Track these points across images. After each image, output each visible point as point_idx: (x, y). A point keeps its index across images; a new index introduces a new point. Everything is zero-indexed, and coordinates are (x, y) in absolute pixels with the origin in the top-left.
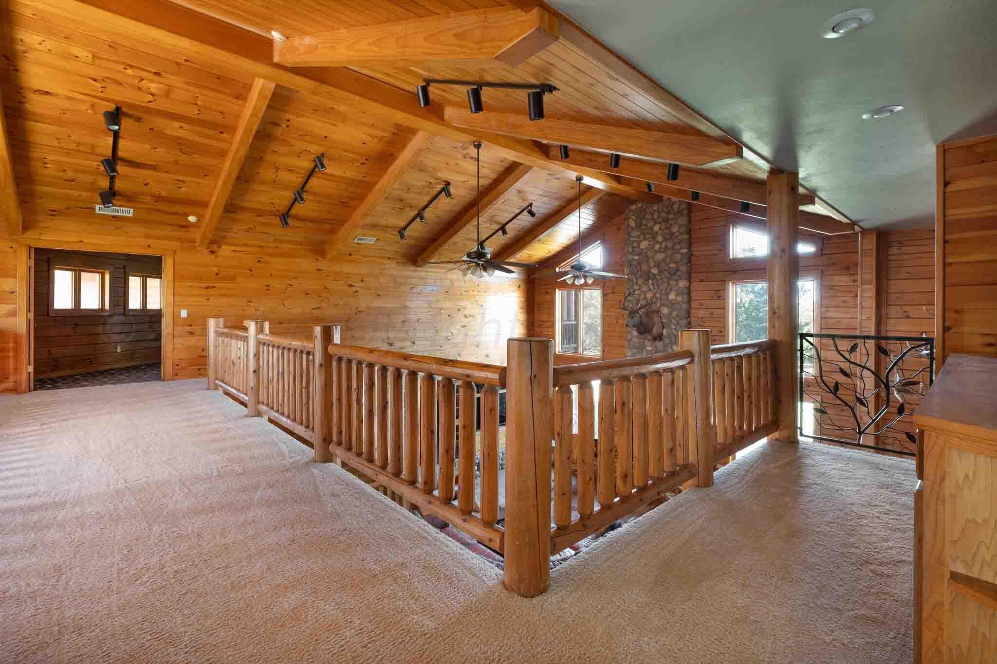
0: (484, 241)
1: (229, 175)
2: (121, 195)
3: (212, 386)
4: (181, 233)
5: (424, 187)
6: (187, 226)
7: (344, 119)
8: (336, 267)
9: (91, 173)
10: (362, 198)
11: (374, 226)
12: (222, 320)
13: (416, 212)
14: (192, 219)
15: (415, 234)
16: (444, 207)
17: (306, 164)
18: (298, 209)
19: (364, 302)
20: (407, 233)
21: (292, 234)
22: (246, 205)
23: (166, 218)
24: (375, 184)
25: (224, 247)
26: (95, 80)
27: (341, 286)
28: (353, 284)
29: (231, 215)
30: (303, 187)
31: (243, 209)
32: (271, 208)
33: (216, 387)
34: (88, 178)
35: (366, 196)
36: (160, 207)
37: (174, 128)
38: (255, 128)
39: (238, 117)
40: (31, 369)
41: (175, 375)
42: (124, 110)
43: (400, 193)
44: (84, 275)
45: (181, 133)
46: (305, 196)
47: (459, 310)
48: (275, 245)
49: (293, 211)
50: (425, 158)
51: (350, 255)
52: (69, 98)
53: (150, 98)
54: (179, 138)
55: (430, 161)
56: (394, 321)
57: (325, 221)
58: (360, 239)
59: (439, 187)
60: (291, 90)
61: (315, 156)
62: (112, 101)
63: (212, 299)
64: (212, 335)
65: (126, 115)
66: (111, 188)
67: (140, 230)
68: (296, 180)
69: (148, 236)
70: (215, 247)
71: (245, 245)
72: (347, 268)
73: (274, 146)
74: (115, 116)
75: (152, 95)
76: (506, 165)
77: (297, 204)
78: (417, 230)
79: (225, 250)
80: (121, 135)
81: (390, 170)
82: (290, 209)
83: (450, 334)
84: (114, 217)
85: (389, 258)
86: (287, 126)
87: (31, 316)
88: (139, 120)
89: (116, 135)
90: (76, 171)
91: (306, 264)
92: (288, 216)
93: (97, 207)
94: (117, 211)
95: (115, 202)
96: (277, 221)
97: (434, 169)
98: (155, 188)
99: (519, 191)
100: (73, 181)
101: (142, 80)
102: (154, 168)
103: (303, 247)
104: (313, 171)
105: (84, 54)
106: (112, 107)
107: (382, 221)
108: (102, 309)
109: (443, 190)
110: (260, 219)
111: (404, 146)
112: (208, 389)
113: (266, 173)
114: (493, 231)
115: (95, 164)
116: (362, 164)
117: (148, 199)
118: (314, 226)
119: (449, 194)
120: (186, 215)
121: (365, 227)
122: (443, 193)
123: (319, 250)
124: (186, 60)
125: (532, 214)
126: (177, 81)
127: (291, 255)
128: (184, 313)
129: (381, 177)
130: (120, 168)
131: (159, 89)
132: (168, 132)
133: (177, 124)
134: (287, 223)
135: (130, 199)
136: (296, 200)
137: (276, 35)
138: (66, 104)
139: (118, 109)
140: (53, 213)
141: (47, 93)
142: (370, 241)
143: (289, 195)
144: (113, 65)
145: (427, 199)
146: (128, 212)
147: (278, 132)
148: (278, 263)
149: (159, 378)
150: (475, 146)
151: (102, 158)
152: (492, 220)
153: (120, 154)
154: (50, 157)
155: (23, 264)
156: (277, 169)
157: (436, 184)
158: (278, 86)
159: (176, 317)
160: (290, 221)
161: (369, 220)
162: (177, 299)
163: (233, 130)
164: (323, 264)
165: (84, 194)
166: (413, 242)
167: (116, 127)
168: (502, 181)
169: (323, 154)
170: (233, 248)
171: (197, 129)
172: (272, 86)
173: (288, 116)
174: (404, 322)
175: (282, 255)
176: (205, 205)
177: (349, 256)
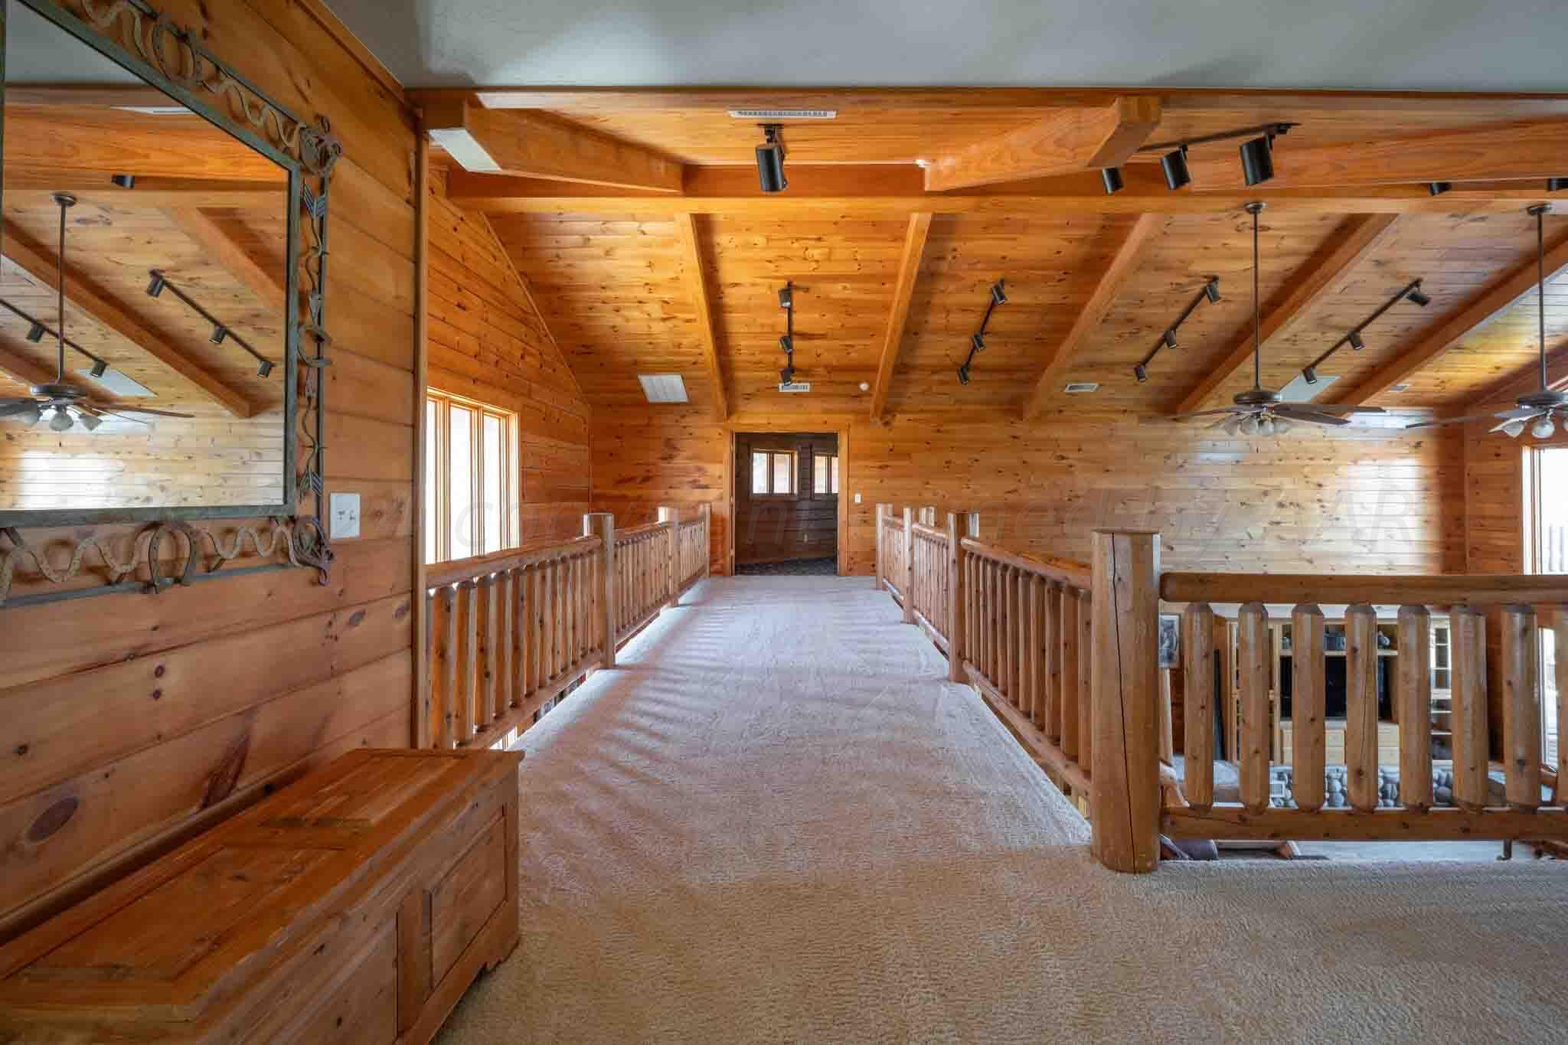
0: (1314, 365)
1: (894, 331)
2: (800, 370)
3: (881, 586)
4: (855, 405)
5: (1168, 293)
6: (859, 396)
7: (1025, 227)
8: (1039, 433)
9: (773, 352)
10: (1065, 329)
11: (1092, 366)
12: (890, 506)
13: (1160, 336)
14: (864, 387)
15: (1167, 369)
16: (1212, 318)
17: (983, 298)
18: (980, 358)
19: (1084, 480)
20: (1150, 369)
21: (975, 391)
22: (920, 361)
23: (840, 389)
24: (1083, 305)
25: (898, 416)
26: (770, 262)
27: (1045, 458)
28: (1065, 455)
29: (902, 377)
30: (982, 329)
31: (914, 368)
32: (948, 361)
33: (885, 588)
34: (772, 358)
35: (1071, 325)
36: (833, 379)
37: (838, 291)
38: (915, 271)
39: (898, 261)
40: (733, 553)
41: (850, 571)
42: (795, 283)
43: (1125, 310)
44: (776, 456)
45: (847, 294)
46: (985, 339)
47: (1265, 493)
48: (957, 407)
49: (973, 362)
50: (1162, 248)
51: (1061, 411)
52: (753, 285)
53: (814, 265)
54: (844, 300)
55: (1174, 250)
56: (1135, 512)
57: (1019, 369)
58: (1071, 388)
59: (1197, 289)
60: (953, 215)
61: (992, 285)
62: (784, 278)
63: (886, 481)
64: (880, 523)
65: (797, 288)
66: (790, 365)
67: (816, 405)
68: (973, 320)
69: (826, 411)
70: (888, 417)
71: (922, 411)
72: (1058, 432)
73: (941, 285)
74: (787, 293)
75: (817, 261)
76: (1335, 222)
77: (976, 353)
78: (1167, 361)
79: (900, 420)
80: (795, 309)
81: (1104, 281)
82: (970, 359)
83: (1246, 537)
84: (795, 394)
85: (1125, 411)
86: (954, 258)
87: (733, 500)
88: (807, 290)
89: (790, 310)
90: (761, 352)
91: (997, 430)
92: (968, 370)
93: (781, 385)
94: (796, 387)
95: (793, 378)
96: (954, 376)
97: (1183, 262)
98: (829, 358)
99: (1378, 263)
100: (761, 362)
101: (807, 249)
102: (822, 337)
103: (991, 407)
104: (993, 305)
105: (760, 240)
106: (783, 284)
107: (1105, 356)
108: (792, 494)
109: (1204, 292)
110: (936, 377)
111: (1121, 242)
112: (877, 589)
113: (936, 319)
114: (1331, 345)
115: (775, 343)
116: (1060, 280)
117: (821, 371)
118: (1004, 376)
119: (1214, 297)
120: (858, 383)
121: (1076, 368)
122: (1205, 298)
123: (1014, 409)
124: (843, 217)
125: (1421, 301)
126: (836, 240)
127: (976, 418)
128: (858, 499)
129: (1091, 293)
130: (797, 343)
131: (821, 254)
132: (833, 296)
133: (839, 286)
134: (966, 379)
135: (806, 373)
136: (974, 348)
137: (921, 162)
138: (751, 291)
139: (789, 284)
140: (749, 397)
141: (736, 285)
142: (1090, 387)
143: (965, 341)
144: (781, 244)
145: (1176, 311)
146: (805, 387)
147: (944, 267)
148: (962, 431)
149: (835, 573)
150: (1248, 211)
151: (780, 336)
152: (1323, 324)
153: (795, 328)
154: (743, 343)
155: (726, 449)
156: (948, 312)
157: (1190, 284)
158: (934, 215)
159: (850, 501)
160: (970, 375)
161: (1080, 358)
162: (852, 481)
163: (894, 277)
164: (1021, 428)
165: (768, 374)
166: (1163, 382)
167: (788, 304)
168: (1332, 252)
169: (1002, 282)
170: (911, 416)
171: (862, 285)
172: (928, 217)
173: (954, 244)
174: (1152, 512)
175: (965, 420)
176: (874, 369)
177: (1057, 413)
